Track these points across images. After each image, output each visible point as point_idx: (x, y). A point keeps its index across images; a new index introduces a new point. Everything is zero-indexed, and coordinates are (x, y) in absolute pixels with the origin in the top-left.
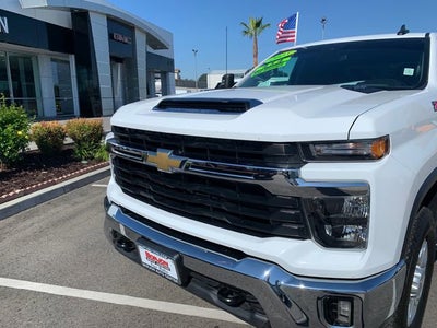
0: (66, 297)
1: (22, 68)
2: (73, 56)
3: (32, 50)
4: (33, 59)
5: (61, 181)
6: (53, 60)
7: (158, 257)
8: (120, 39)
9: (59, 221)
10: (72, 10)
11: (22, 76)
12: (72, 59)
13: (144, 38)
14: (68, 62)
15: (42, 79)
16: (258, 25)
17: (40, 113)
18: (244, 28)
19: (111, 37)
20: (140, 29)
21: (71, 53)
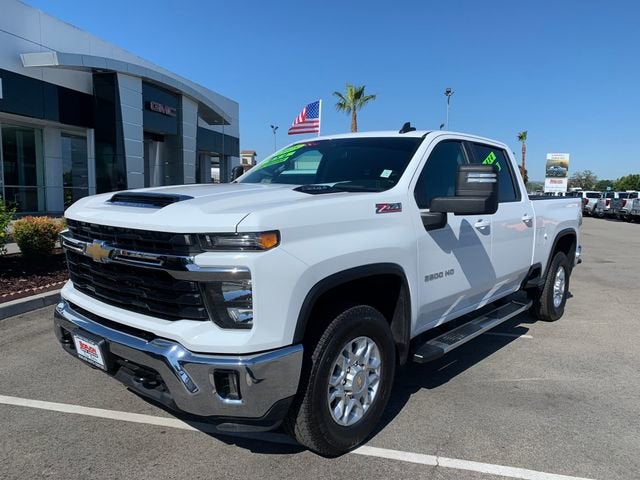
0: (11, 405)
1: (20, 144)
2: (93, 130)
3: (35, 121)
4: (37, 134)
5: (41, 292)
6: (63, 135)
7: (89, 345)
8: (160, 108)
9: (27, 336)
10: (94, 70)
11: (20, 155)
12: (90, 134)
13: (195, 108)
14: (85, 138)
15: (47, 160)
16: (358, 95)
17: (40, 207)
18: (338, 100)
19: (147, 106)
20: (188, 97)
21: (91, 127)
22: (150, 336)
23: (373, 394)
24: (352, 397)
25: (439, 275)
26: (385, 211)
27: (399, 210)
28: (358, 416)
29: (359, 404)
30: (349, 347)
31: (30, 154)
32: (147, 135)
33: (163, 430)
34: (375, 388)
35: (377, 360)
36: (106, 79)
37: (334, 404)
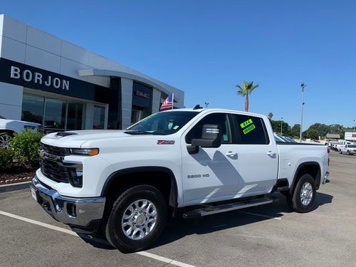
4: (84, 106)
6: (95, 106)
8: (141, 94)
10: (111, 77)
12: (107, 106)
14: (104, 108)
16: (249, 87)
19: (134, 93)
20: (156, 89)
21: (107, 103)
22: (49, 188)
23: (152, 228)
24: (138, 227)
25: (199, 176)
26: (163, 143)
27: (173, 143)
28: (141, 237)
29: (142, 231)
30: (136, 203)
31: (80, 113)
32: (134, 107)
33: (65, 234)
34: (153, 225)
35: (154, 212)
36: (116, 81)
37: (127, 228)
